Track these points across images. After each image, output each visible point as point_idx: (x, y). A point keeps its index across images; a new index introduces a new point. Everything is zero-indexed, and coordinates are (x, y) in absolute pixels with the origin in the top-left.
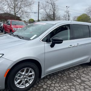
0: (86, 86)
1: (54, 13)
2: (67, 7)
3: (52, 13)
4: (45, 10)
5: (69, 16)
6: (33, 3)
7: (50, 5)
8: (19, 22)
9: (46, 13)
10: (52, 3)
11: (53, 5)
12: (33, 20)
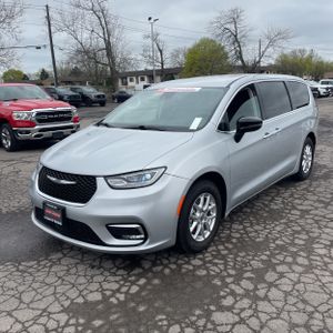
0: (316, 218)
1: (108, 44)
2: (150, 19)
3: (102, 44)
4: (74, 34)
5: (161, 52)
6: (21, 11)
7: (90, 16)
8: (22, 88)
9: (80, 46)
10: (97, 7)
11: (101, 14)
12: (19, 73)
